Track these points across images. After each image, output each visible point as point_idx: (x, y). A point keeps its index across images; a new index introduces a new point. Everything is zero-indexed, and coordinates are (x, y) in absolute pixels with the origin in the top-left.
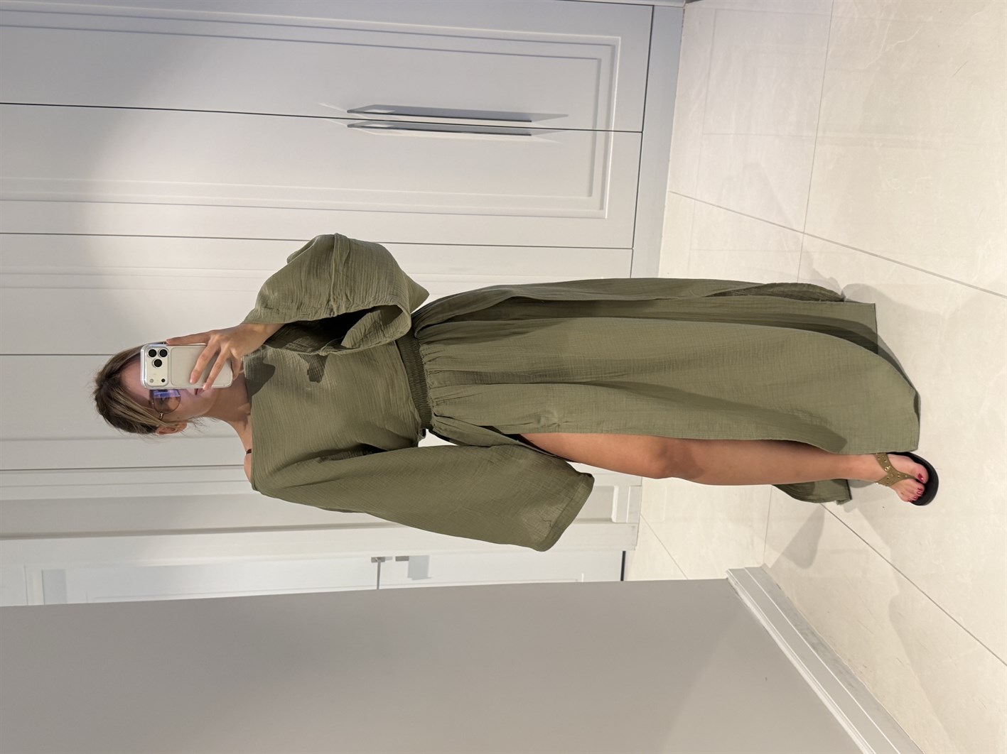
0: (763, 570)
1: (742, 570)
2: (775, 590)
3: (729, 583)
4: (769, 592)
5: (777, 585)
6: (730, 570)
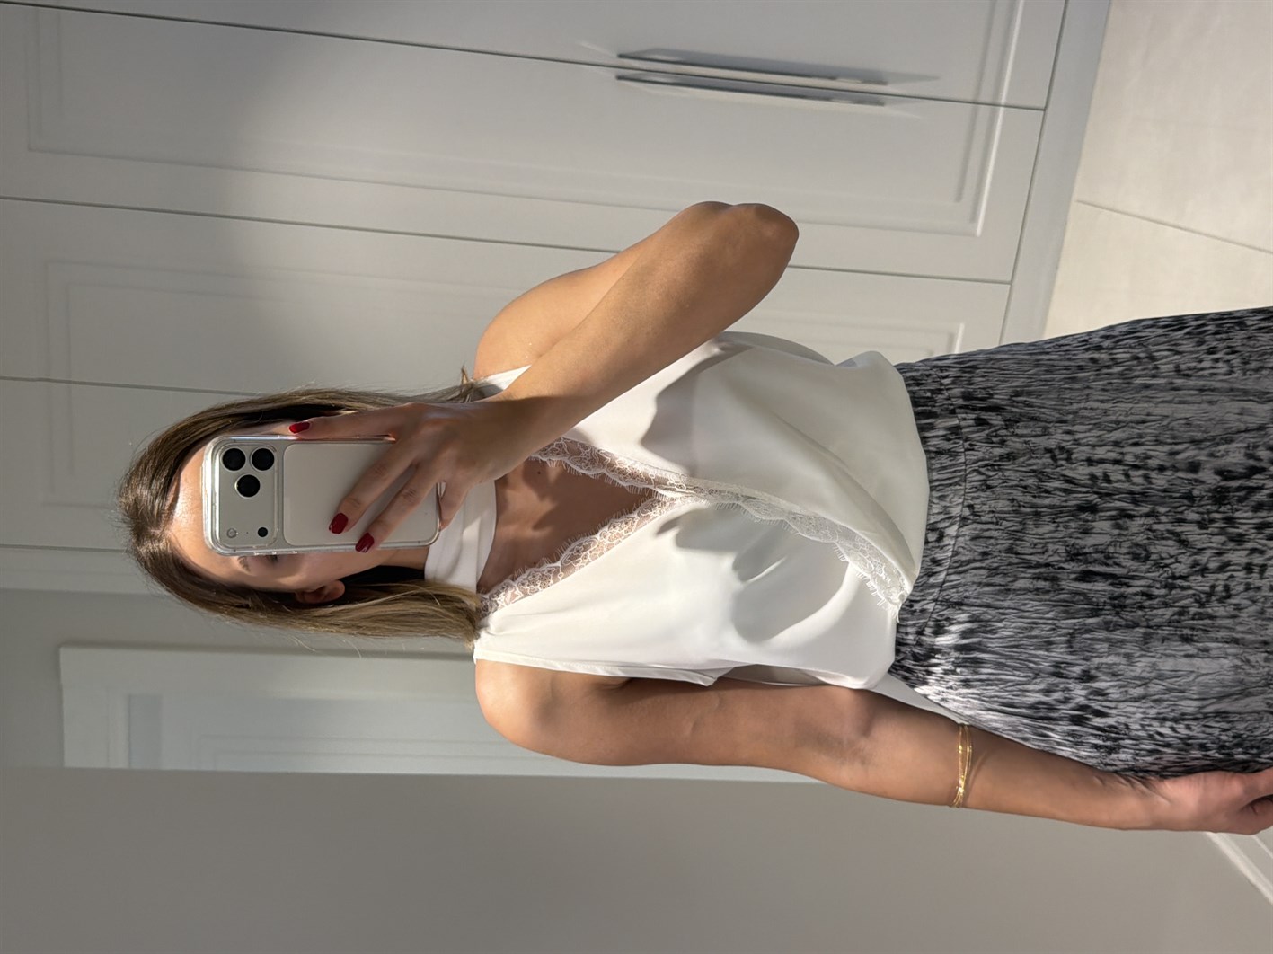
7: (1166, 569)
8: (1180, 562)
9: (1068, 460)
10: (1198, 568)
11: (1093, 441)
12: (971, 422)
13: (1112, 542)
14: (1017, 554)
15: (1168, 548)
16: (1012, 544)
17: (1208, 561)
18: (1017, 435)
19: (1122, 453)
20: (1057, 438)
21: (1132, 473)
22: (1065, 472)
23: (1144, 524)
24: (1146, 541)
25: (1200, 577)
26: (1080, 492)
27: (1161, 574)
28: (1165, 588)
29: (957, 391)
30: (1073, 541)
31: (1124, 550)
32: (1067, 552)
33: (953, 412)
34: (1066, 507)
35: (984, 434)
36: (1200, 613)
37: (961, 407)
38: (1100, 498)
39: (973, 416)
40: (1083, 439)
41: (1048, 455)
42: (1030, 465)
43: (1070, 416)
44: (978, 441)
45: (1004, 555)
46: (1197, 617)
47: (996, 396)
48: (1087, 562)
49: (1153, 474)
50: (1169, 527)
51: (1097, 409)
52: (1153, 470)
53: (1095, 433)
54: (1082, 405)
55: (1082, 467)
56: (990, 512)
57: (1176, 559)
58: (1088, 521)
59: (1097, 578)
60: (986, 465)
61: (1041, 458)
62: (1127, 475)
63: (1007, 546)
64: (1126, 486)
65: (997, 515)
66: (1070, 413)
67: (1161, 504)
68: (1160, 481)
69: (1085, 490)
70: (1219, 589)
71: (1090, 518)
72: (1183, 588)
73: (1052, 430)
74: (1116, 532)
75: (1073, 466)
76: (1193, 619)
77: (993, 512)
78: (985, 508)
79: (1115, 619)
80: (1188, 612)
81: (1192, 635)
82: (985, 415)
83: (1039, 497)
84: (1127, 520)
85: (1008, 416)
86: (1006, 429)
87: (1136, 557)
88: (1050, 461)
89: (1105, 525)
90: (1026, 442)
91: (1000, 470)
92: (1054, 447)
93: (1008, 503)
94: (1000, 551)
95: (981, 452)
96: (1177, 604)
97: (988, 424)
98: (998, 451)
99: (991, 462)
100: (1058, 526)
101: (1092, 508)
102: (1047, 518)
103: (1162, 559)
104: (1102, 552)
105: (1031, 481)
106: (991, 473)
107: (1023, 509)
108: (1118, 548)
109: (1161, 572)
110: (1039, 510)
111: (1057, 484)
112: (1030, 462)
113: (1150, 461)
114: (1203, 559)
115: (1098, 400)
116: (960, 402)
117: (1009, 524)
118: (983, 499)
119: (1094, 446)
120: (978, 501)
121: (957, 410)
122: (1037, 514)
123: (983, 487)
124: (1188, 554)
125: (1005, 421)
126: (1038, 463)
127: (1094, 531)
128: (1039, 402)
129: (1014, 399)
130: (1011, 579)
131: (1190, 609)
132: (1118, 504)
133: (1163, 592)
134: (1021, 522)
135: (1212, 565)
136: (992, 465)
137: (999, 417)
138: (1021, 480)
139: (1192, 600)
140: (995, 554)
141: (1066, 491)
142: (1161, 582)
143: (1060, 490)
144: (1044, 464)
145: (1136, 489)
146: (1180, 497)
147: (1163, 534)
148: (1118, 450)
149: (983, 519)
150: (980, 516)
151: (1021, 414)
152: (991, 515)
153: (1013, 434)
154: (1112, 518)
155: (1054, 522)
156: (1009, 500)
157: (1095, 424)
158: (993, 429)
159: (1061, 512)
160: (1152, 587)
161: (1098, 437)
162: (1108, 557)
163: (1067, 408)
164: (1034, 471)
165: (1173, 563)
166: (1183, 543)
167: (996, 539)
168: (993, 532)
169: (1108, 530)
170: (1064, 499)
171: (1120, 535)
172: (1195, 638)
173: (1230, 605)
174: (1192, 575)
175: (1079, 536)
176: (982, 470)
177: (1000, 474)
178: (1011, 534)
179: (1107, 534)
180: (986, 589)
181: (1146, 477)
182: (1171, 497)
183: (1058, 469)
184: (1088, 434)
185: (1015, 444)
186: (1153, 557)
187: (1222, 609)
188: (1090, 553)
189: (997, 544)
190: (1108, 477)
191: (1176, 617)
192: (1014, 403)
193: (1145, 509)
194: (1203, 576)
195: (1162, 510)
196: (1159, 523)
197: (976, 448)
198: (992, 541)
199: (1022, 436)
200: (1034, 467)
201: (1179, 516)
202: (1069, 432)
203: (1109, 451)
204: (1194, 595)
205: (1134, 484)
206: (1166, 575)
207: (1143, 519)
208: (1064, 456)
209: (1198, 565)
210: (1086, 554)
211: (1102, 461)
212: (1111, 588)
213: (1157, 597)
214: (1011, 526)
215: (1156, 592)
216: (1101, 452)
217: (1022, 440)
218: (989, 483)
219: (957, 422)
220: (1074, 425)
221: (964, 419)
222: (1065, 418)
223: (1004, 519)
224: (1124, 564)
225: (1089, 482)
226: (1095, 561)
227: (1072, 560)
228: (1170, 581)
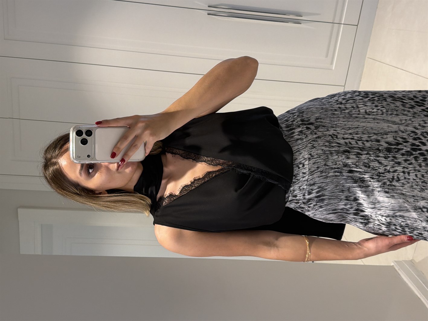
0: (412, 262)
1: (400, 261)
2: (421, 275)
3: (394, 268)
4: (418, 276)
5: (421, 271)
6: (395, 261)
7: (376, 170)
8: (380, 169)
9: (337, 138)
10: (387, 171)
11: (343, 133)
12: (305, 129)
13: (357, 162)
14: (328, 165)
15: (376, 164)
16: (325, 163)
17: (390, 169)
18: (319, 131)
19: (353, 136)
20: (332, 132)
21: (358, 142)
22: (336, 141)
23: (366, 157)
24: (368, 162)
25: (388, 174)
26: (343, 147)
27: (375, 172)
28: (377, 176)
29: (299, 119)
30: (345, 161)
31: (362, 164)
32: (343, 164)
33: (299, 126)
34: (340, 151)
35: (309, 132)
36: (390, 184)
37: (301, 124)
38: (350, 149)
39: (305, 127)
40: (340, 132)
41: (330, 137)
42: (326, 139)
43: (334, 126)
44: (308, 134)
45: (324, 166)
46: (389, 185)
47: (311, 120)
48: (350, 167)
49: (365, 142)
50: (375, 158)
51: (342, 124)
52: (365, 141)
53: (343, 131)
54: (338, 122)
55: (341, 140)
56: (316, 155)
57: (379, 168)
58: (348, 155)
59: (354, 172)
60: (312, 141)
61: (328, 137)
62: (357, 142)
63: (324, 164)
64: (357, 145)
65: (319, 155)
66: (334, 125)
67: (371, 151)
68: (368, 144)
69: (344, 146)
70: (395, 177)
71: (348, 154)
72: (383, 177)
73: (330, 130)
74: (358, 159)
75: (339, 140)
76: (388, 186)
77: (317, 154)
78: (314, 154)
79: (362, 184)
80: (386, 184)
81: (388, 191)
82: (309, 126)
83: (331, 148)
84: (360, 155)
85: (316, 126)
86: (316, 130)
87: (366, 166)
88: (331, 138)
89: (354, 157)
90: (322, 133)
91: (316, 141)
92: (331, 134)
93: (321, 151)
94: (322, 166)
95: (310, 137)
96: (382, 181)
97: (310, 129)
98: (315, 136)
99: (313, 140)
100: (339, 156)
101: (349, 152)
102: (335, 154)
103: (375, 167)
104: (355, 164)
105: (327, 144)
106: (314, 143)
107: (326, 152)
108: (359, 164)
109: (375, 171)
110: (332, 152)
111: (335, 144)
112: (325, 138)
113: (363, 139)
114: (388, 168)
115: (342, 121)
116: (301, 123)
117: (323, 157)
118: (313, 151)
119: (344, 134)
120: (312, 152)
121: (300, 126)
122: (331, 153)
123: (313, 148)
124: (382, 166)
125: (315, 127)
126: (327, 139)
127: (350, 158)
128: (324, 121)
129: (317, 120)
130: (327, 173)
131: (387, 183)
132: (356, 151)
133: (377, 177)
134: (327, 156)
135: (391, 170)
136: (314, 141)
137: (313, 126)
138: (324, 144)
139: (387, 180)
140: (321, 167)
141: (338, 146)
142: (376, 174)
143: (336, 146)
144: (330, 139)
145: (361, 147)
146: (375, 150)
147: (373, 160)
148: (351, 135)
149: (315, 157)
150: (314, 156)
151: (319, 125)
152: (317, 155)
153: (318, 131)
154: (355, 155)
155: (337, 155)
156: (321, 150)
157: (343, 128)
158: (312, 130)
159: (339, 152)
160: (373, 176)
161: (344, 132)
162: (357, 166)
163: (333, 123)
164: (327, 141)
165: (378, 169)
166: (380, 163)
167: (320, 162)
168: (319, 160)
169: (355, 158)
170: (338, 149)
171: (359, 160)
172: (390, 192)
173: (400, 183)
174: (385, 173)
175: (346, 159)
176: (311, 142)
177: (317, 142)
178: (324, 160)
179: (355, 159)
180: (321, 178)
181: (363, 143)
182: (372, 149)
183: (334, 140)
184: (341, 131)
185: (320, 134)
186: (371, 167)
187: (398, 184)
188: (351, 165)
189: (321, 164)
190: (351, 143)
191: (383, 185)
192: (317, 122)
193: (366, 152)
194: (389, 173)
195: (371, 153)
196: (371, 157)
197: (308, 136)
198: (319, 163)
199: (321, 131)
200: (327, 140)
201: (377, 155)
202: (335, 130)
203: (349, 136)
204: (387, 179)
205: (359, 145)
206: (377, 172)
207: (365, 155)
208: (335, 137)
209: (387, 170)
210: (349, 165)
211: (347, 138)
212: (359, 175)
213: (375, 179)
214: (324, 158)
215: (375, 177)
216: (346, 136)
217: (321, 132)
218: (314, 146)
219: (301, 129)
220: (336, 128)
221: (303, 128)
222: (333, 126)
223: (321, 156)
224: (363, 168)
225: (345, 144)
226: (353, 167)
227: (346, 167)
228: (379, 174)
